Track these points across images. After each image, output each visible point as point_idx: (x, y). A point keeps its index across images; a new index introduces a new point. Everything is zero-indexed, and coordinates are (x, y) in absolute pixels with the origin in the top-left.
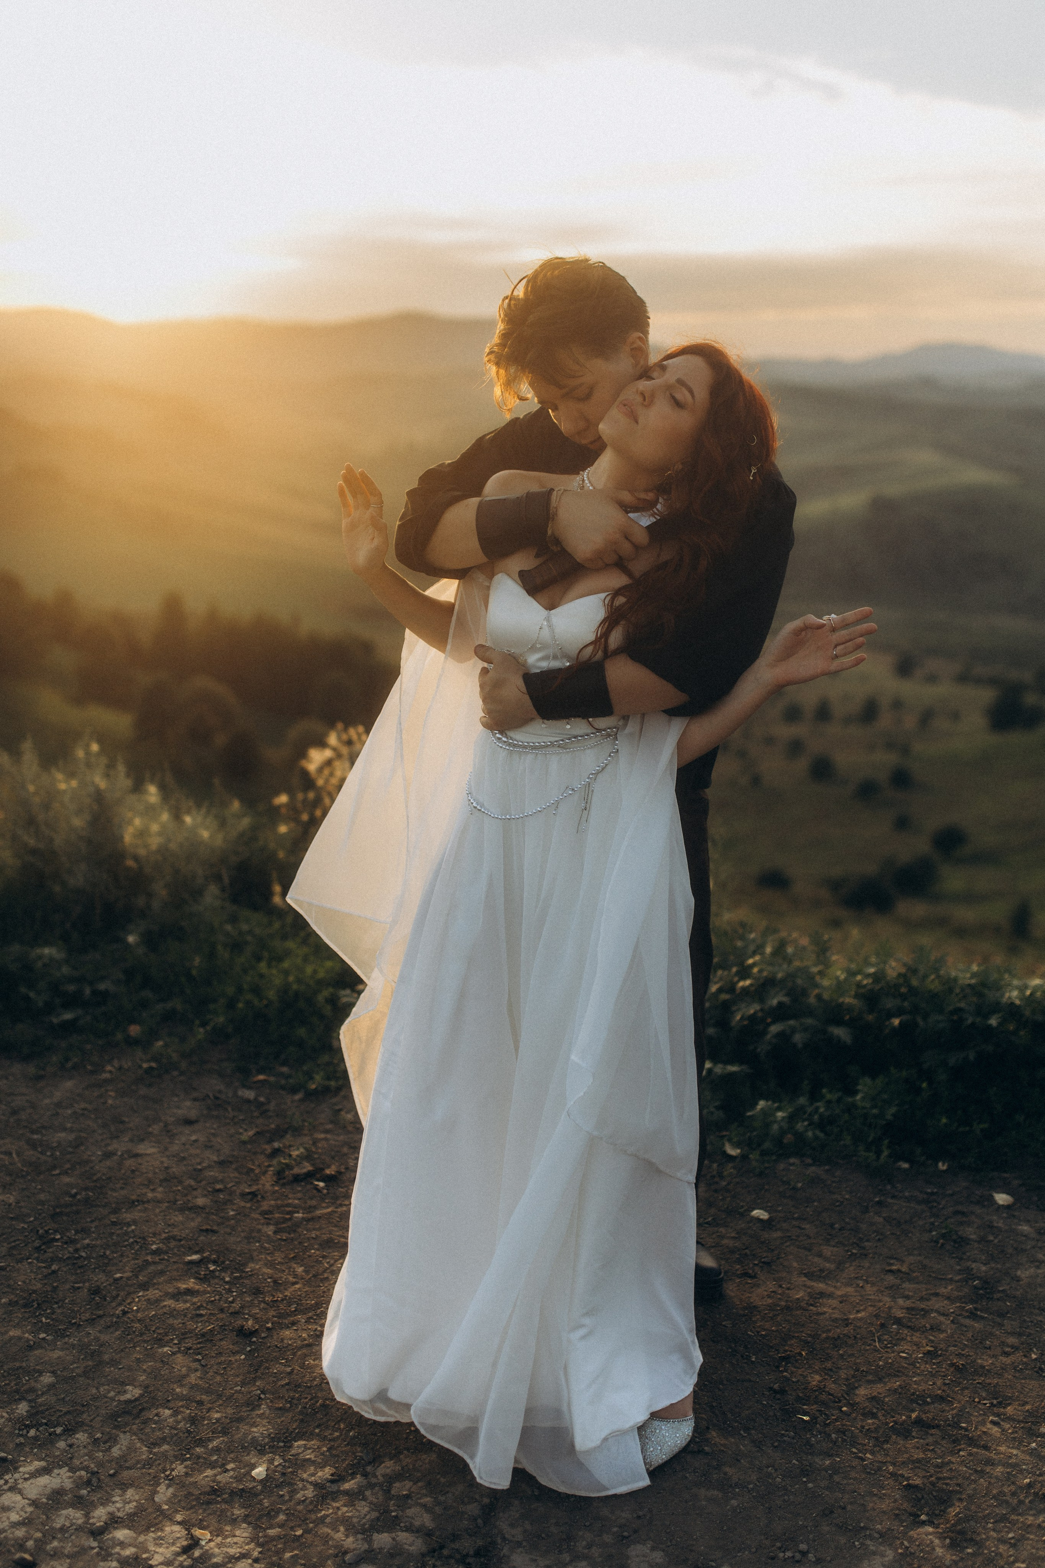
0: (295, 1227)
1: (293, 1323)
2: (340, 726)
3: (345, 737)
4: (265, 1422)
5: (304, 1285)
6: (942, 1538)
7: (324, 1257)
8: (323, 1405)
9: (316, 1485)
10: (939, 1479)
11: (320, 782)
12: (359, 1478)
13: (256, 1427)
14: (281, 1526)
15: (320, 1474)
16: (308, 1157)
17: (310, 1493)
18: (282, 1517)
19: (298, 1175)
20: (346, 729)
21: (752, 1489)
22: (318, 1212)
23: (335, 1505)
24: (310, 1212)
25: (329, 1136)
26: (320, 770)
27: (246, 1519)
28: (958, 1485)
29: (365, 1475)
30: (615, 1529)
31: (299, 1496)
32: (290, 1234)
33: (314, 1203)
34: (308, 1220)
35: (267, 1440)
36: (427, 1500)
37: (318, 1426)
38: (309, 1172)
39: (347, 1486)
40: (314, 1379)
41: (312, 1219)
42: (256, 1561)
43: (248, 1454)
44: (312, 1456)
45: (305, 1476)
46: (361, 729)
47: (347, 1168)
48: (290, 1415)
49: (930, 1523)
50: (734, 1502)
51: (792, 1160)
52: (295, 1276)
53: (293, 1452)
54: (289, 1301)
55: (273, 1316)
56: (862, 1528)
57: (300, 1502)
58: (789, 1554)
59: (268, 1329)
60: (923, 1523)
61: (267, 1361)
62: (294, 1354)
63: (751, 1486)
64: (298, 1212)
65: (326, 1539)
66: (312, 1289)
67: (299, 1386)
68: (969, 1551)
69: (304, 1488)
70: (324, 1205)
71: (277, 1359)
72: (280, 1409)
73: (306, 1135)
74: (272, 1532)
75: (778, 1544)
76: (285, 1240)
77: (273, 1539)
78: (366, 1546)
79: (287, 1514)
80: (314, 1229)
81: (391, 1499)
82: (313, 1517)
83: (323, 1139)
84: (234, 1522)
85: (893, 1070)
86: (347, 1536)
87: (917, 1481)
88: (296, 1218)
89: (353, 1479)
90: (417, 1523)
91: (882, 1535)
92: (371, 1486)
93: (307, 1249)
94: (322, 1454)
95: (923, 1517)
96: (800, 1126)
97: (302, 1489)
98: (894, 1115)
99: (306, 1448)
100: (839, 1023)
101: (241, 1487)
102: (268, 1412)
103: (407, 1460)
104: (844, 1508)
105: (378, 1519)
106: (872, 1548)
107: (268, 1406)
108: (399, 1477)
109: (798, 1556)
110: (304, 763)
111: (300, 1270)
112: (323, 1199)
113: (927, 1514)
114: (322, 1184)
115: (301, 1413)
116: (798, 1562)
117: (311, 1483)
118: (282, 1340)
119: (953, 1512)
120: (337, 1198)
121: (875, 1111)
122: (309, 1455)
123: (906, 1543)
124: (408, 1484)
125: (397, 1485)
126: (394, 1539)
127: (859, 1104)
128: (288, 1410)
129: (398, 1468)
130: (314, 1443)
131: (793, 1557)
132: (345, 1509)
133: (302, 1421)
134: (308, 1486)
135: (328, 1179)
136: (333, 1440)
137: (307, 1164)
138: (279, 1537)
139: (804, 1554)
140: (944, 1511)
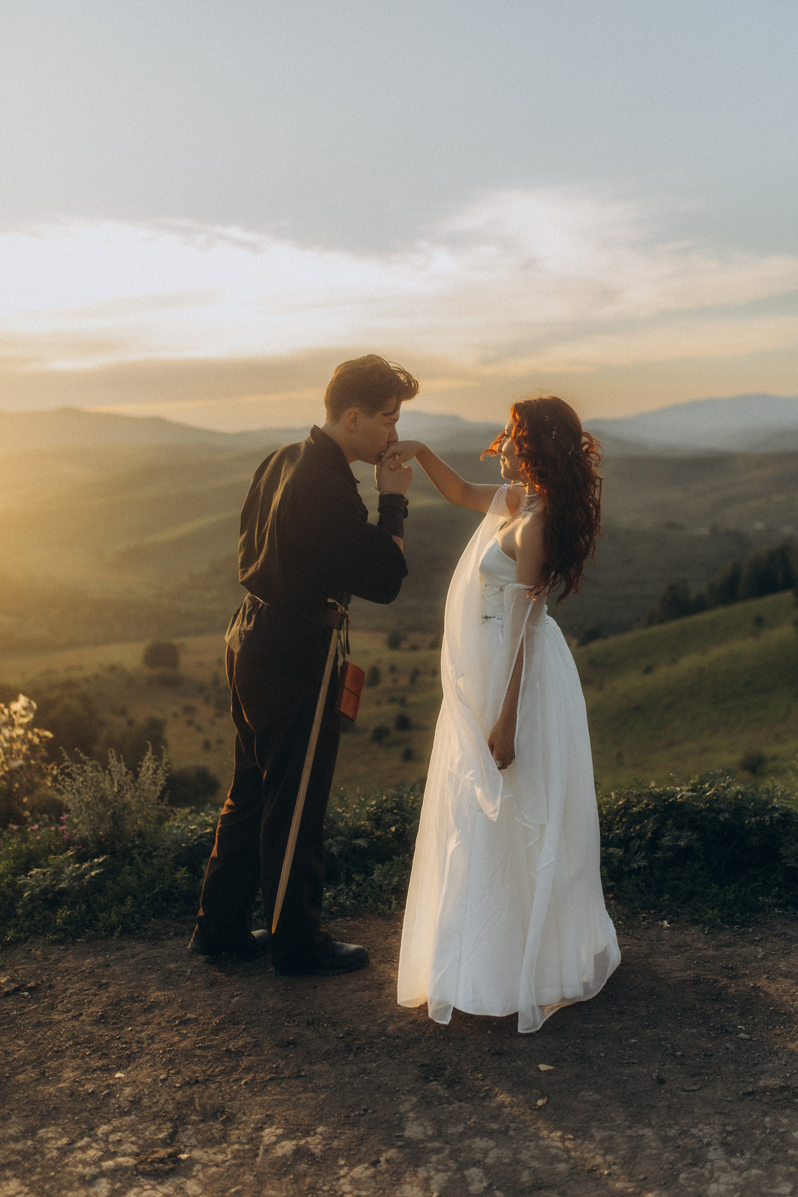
0: (13, 1020)
1: (24, 1071)
4: (16, 1125)
5: (26, 1050)
6: (442, 1085)
7: (37, 1032)
8: (54, 1108)
9: (58, 1149)
10: (438, 1059)
12: (86, 1139)
13: (11, 1129)
14: (40, 1174)
15: (60, 1143)
16: (13, 980)
17: (55, 1153)
18: (39, 1170)
19: (8, 992)
21: (332, 1087)
22: (27, 1010)
23: (72, 1155)
24: (21, 1010)
25: (25, 966)
27: (15, 1176)
28: (450, 1059)
29: (90, 1136)
30: (252, 1125)
31: (49, 1156)
32: (9, 1024)
33: (23, 1005)
34: (21, 1015)
35: (19, 1134)
36: (134, 1139)
37: (53, 1120)
38: (16, 988)
39: (79, 1144)
40: (45, 1096)
41: (24, 1014)
42: (27, 1194)
43: (8, 1144)
44: (53, 1135)
45: (50, 1146)
47: (42, 982)
48: (33, 1118)
49: (436, 1080)
50: (322, 1096)
51: (338, 920)
52: (19, 1046)
53: (39, 1135)
54: (18, 1060)
55: (9, 1070)
56: (397, 1091)
57: (49, 1160)
58: (357, 1112)
59: (7, 1077)
60: (432, 1081)
61: (10, 1094)
62: (28, 1086)
63: (331, 1086)
64: (13, 1012)
65: (71, 1173)
66: (33, 1051)
67: (36, 1101)
68: (458, 1088)
69: (51, 1152)
70: (31, 1005)
71: (17, 1091)
72: (25, 1116)
73: (8, 969)
74: (34, 1178)
75: (350, 1110)
76: (7, 1029)
77: (35, 1182)
78: (98, 1170)
79: (42, 1167)
80: (26, 1019)
81: (109, 1144)
82: (60, 1164)
83: (21, 969)
84: (7, 1179)
85: (394, 857)
86: (85, 1168)
87: (427, 1062)
88: (12, 1015)
89: (82, 1140)
90: (129, 1151)
91: (408, 1092)
92: (96, 1141)
93: (23, 1031)
94: (59, 1132)
95: (431, 1078)
96: (341, 900)
97: (49, 1153)
98: (397, 882)
99: (47, 1132)
100: (357, 837)
101: (8, 1161)
102: (17, 1120)
103: (116, 1123)
104: (387, 1084)
105: (103, 1155)
106: (403, 1098)
107: (16, 1117)
108: (113, 1131)
109: (362, 1112)
111: (21, 1042)
112: (30, 1002)
113: (433, 1077)
114: (26, 993)
115: (40, 1115)
116: (363, 1115)
117: (54, 1149)
118: (18, 1081)
119: (447, 1072)
120: (39, 999)
121: (386, 882)
122: (50, 1135)
123: (423, 1092)
124: (120, 1134)
125: (112, 1136)
126: (115, 1162)
127: (375, 879)
128: (30, 1116)
129: (111, 1128)
130: (53, 1128)
131: (360, 1113)
132: (80, 1156)
133: (41, 1119)
134: (53, 1150)
135: (31, 990)
136: (65, 1124)
137: (12, 984)
138: (39, 1180)
139: (365, 1110)
140: (443, 1073)
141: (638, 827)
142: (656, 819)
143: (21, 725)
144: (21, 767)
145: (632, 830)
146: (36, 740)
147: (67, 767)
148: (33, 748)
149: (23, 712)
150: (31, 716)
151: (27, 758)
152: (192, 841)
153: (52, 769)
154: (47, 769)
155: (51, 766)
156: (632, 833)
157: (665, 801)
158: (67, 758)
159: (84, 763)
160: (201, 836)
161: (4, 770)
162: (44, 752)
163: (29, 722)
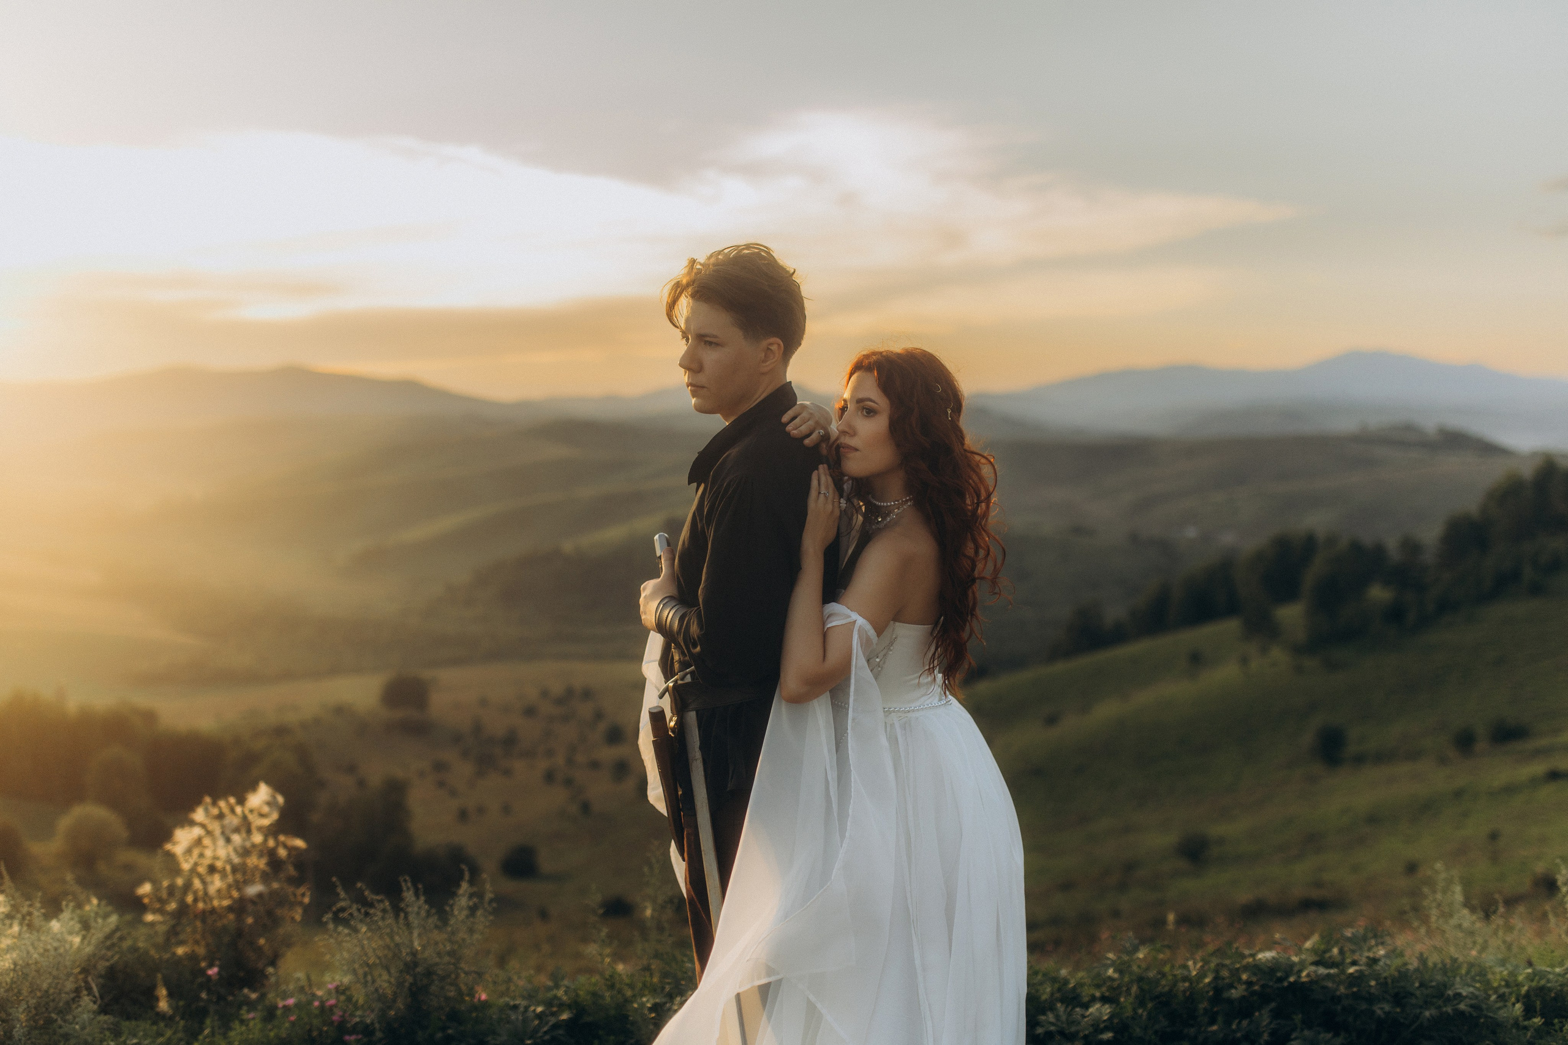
2: (208, 799)
3: (215, 811)
11: (186, 866)
20: (214, 803)
26: (189, 851)
46: (232, 800)
110: (168, 847)
141: (1245, 1023)
142: (1271, 1011)
143: (260, 829)
144: (260, 895)
145: (1234, 1027)
146: (282, 853)
147: (343, 910)
148: (275, 864)
149: (266, 809)
150: (275, 816)
151: (266, 878)
152: (540, 1034)
153: (303, 895)
154: (295, 895)
155: (302, 890)
156: (1234, 1031)
157: (1280, 980)
158: (342, 895)
159: (371, 905)
160: (556, 1026)
161: (231, 897)
162: (291, 871)
163: (271, 825)
